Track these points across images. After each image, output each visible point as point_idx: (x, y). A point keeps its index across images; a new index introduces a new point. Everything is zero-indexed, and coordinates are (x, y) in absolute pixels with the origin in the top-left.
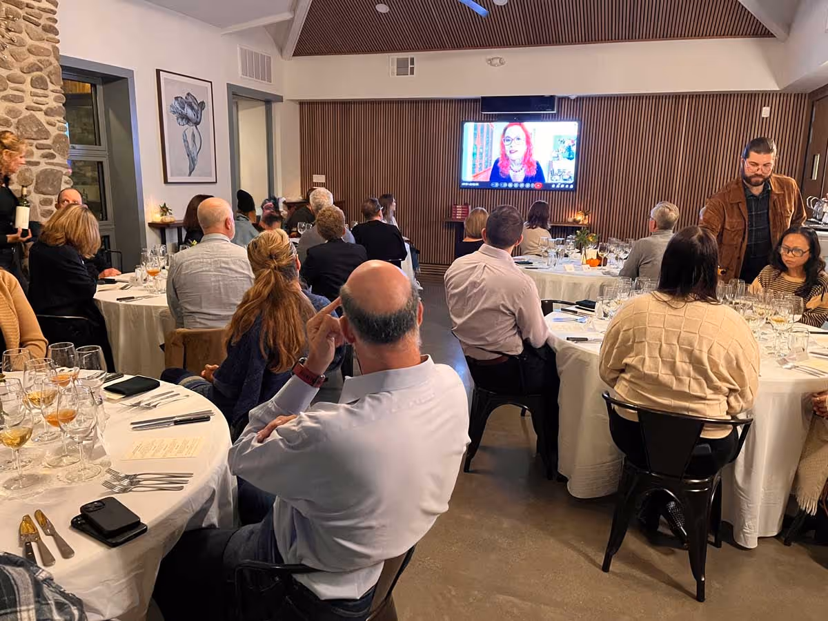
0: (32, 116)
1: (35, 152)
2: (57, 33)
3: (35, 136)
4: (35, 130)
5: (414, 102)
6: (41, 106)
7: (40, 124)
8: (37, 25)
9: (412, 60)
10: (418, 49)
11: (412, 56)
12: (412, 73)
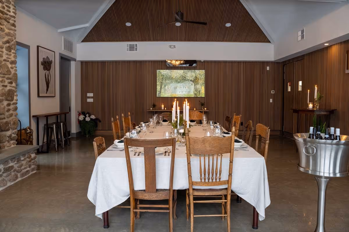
0: (5, 64)
1: (6, 81)
2: (15, 27)
3: (6, 73)
4: (6, 70)
5: (135, 62)
6: (8, 59)
7: (8, 68)
8: (9, 22)
9: (136, 45)
10: (139, 40)
11: (136, 43)
12: (136, 50)
